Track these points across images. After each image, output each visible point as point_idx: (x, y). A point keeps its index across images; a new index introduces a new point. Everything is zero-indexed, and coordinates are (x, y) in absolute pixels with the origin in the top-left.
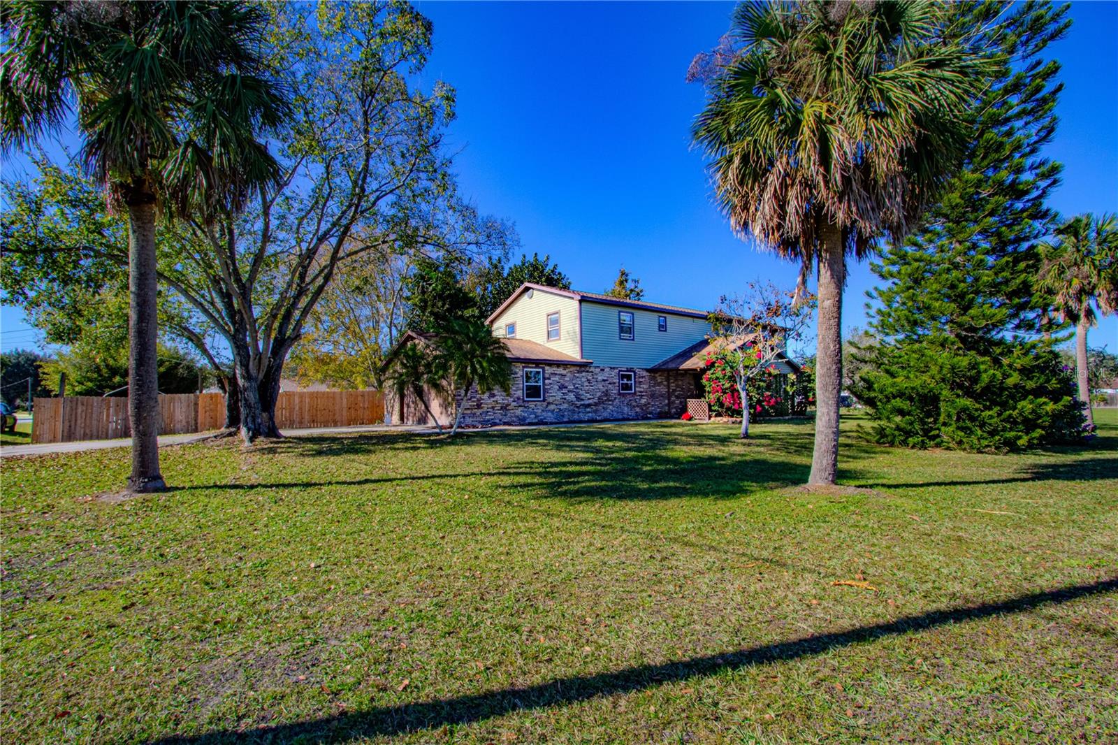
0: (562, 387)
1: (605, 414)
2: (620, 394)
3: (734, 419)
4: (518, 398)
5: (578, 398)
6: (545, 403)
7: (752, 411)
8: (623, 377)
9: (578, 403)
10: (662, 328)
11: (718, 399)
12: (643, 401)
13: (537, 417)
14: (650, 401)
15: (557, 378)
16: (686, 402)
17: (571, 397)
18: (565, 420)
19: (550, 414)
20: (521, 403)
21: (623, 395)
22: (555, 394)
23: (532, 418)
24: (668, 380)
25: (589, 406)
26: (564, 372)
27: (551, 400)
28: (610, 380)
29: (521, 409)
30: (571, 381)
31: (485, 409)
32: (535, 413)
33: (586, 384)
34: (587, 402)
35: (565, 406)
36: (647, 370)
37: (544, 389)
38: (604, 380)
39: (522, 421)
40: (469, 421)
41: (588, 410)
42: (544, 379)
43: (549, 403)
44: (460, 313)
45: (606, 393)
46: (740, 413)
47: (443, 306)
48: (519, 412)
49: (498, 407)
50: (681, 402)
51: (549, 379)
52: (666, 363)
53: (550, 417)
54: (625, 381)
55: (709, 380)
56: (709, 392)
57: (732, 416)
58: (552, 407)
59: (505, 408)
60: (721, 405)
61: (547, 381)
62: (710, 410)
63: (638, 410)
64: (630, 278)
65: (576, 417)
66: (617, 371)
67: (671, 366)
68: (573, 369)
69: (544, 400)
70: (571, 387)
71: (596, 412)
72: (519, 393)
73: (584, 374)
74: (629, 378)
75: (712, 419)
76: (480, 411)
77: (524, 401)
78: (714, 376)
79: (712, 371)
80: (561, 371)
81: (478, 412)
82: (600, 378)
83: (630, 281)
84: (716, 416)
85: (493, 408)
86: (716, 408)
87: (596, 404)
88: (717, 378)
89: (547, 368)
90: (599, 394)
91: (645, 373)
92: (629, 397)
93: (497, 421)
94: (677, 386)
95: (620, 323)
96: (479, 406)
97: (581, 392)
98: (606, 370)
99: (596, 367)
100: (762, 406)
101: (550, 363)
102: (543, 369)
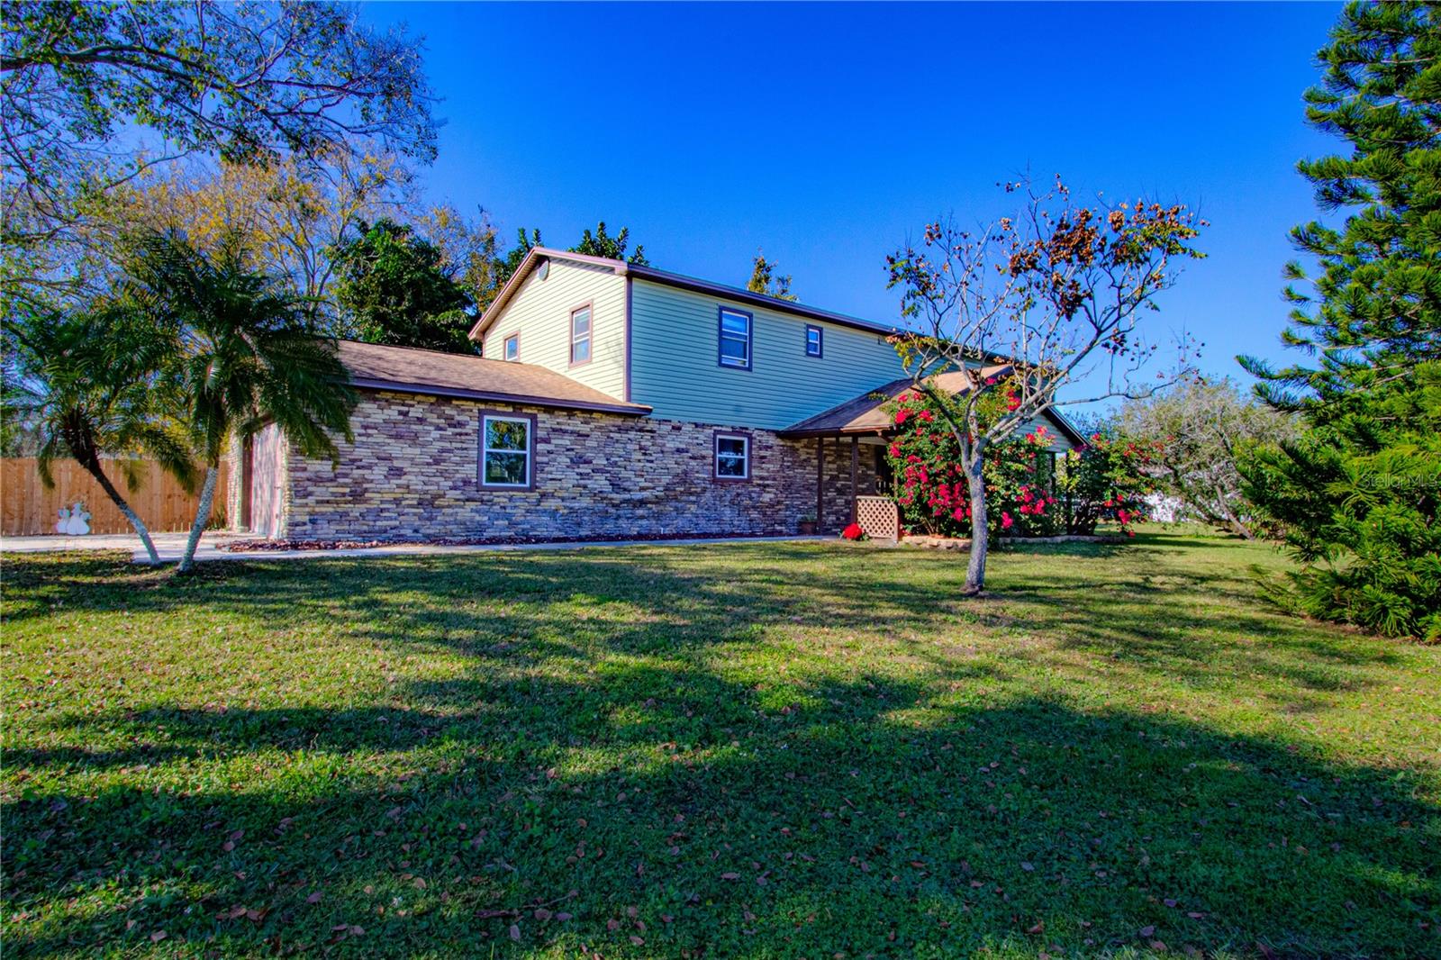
0: (579, 460)
1: (680, 523)
2: (715, 481)
3: (951, 541)
4: (466, 482)
5: (616, 486)
6: (536, 495)
7: (993, 526)
8: (724, 445)
9: (617, 497)
10: (815, 350)
11: (920, 498)
12: (767, 497)
13: (512, 524)
14: (781, 497)
15: (566, 441)
16: (855, 502)
17: (600, 482)
18: (583, 533)
19: (545, 519)
20: (471, 491)
21: (722, 483)
22: (560, 477)
23: (500, 528)
24: (821, 458)
25: (642, 503)
26: (585, 429)
27: (549, 487)
28: (694, 451)
29: (472, 505)
30: (598, 449)
31: (375, 505)
32: (508, 517)
33: (638, 456)
34: (638, 496)
35: (586, 502)
36: (779, 434)
37: (535, 464)
38: (679, 451)
39: (475, 536)
40: (327, 531)
41: (640, 512)
42: (536, 440)
43: (544, 495)
44: (430, 317)
45: (684, 478)
46: (964, 529)
47: (398, 304)
48: (467, 512)
49: (412, 499)
50: (848, 502)
51: (547, 441)
52: (819, 419)
53: (546, 527)
54: (730, 455)
55: (901, 454)
56: (900, 482)
57: (948, 535)
58: (550, 504)
59: (429, 503)
60: (925, 510)
61: (540, 447)
62: (902, 520)
63: (754, 514)
64: (774, 275)
65: (609, 526)
66: (710, 432)
67: (827, 425)
68: (606, 421)
69: (532, 488)
70: (600, 461)
71: (658, 516)
72: (469, 470)
73: (632, 435)
74: (737, 447)
75: (907, 539)
76: (362, 507)
77: (479, 488)
78: (912, 446)
79: (907, 436)
80: (576, 424)
81: (356, 510)
82: (670, 445)
83: (773, 279)
84: (914, 533)
85: (397, 502)
86: (914, 516)
87: (658, 500)
88: (919, 451)
89: (542, 416)
90: (666, 480)
91: (772, 440)
92: (735, 489)
93: (409, 532)
94: (841, 470)
95: (721, 333)
96: (357, 496)
97: (624, 474)
98: (687, 428)
99: (660, 422)
100: (1011, 514)
101: (551, 407)
102: (533, 418)
